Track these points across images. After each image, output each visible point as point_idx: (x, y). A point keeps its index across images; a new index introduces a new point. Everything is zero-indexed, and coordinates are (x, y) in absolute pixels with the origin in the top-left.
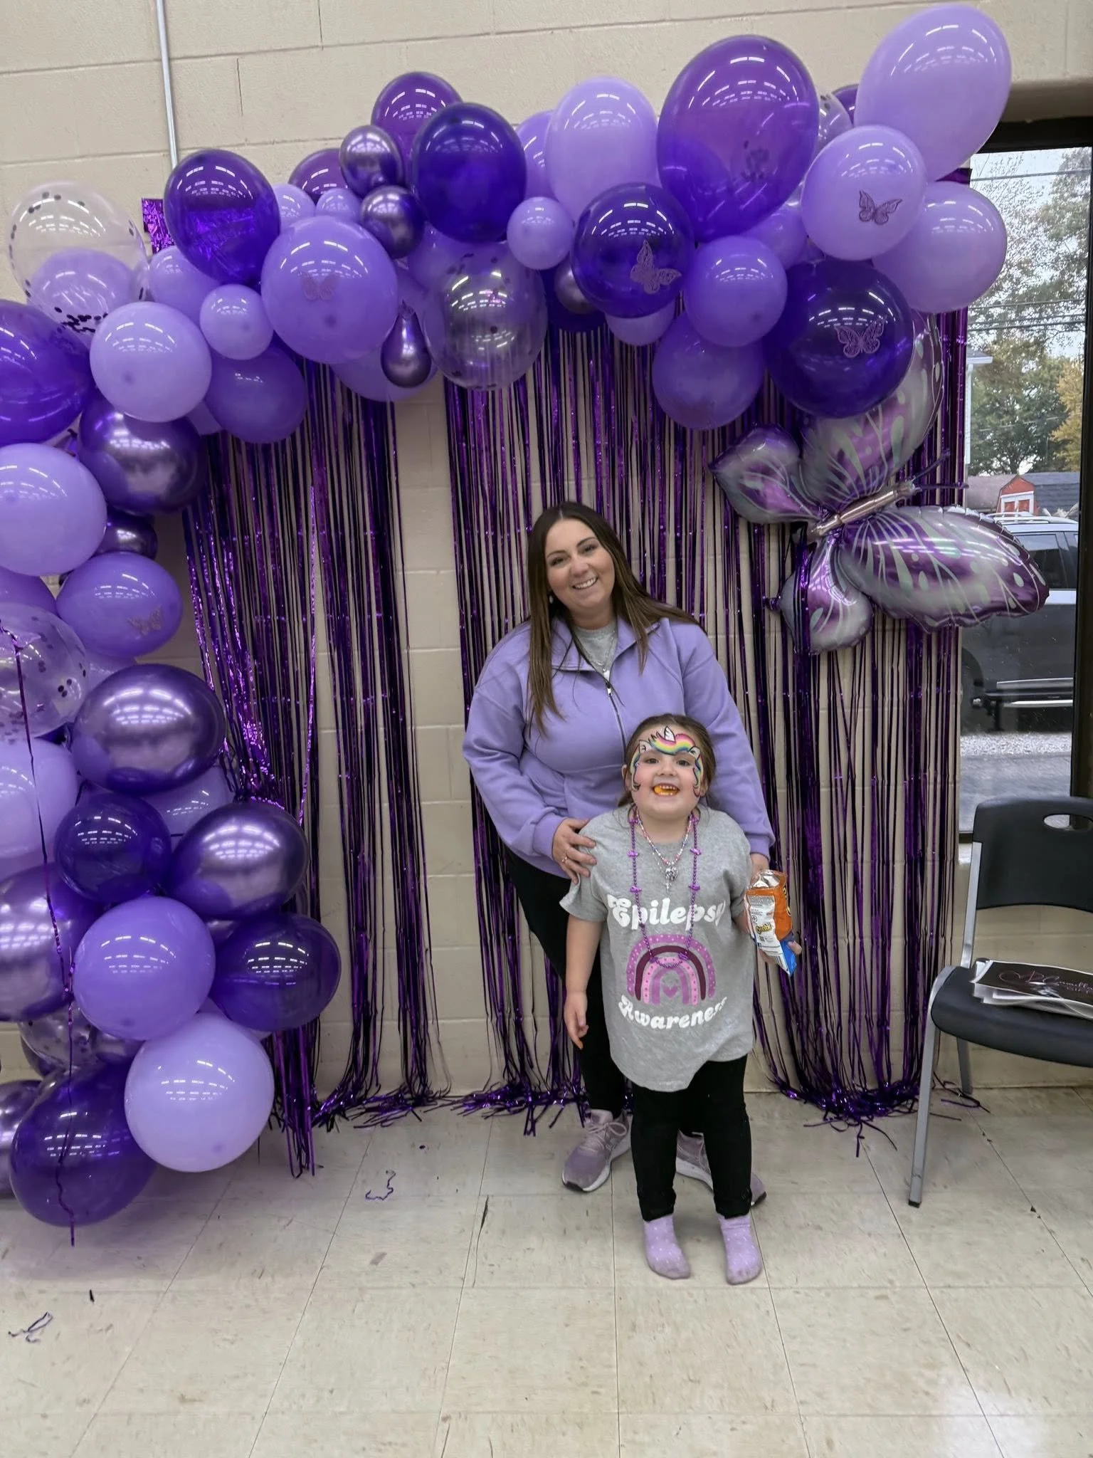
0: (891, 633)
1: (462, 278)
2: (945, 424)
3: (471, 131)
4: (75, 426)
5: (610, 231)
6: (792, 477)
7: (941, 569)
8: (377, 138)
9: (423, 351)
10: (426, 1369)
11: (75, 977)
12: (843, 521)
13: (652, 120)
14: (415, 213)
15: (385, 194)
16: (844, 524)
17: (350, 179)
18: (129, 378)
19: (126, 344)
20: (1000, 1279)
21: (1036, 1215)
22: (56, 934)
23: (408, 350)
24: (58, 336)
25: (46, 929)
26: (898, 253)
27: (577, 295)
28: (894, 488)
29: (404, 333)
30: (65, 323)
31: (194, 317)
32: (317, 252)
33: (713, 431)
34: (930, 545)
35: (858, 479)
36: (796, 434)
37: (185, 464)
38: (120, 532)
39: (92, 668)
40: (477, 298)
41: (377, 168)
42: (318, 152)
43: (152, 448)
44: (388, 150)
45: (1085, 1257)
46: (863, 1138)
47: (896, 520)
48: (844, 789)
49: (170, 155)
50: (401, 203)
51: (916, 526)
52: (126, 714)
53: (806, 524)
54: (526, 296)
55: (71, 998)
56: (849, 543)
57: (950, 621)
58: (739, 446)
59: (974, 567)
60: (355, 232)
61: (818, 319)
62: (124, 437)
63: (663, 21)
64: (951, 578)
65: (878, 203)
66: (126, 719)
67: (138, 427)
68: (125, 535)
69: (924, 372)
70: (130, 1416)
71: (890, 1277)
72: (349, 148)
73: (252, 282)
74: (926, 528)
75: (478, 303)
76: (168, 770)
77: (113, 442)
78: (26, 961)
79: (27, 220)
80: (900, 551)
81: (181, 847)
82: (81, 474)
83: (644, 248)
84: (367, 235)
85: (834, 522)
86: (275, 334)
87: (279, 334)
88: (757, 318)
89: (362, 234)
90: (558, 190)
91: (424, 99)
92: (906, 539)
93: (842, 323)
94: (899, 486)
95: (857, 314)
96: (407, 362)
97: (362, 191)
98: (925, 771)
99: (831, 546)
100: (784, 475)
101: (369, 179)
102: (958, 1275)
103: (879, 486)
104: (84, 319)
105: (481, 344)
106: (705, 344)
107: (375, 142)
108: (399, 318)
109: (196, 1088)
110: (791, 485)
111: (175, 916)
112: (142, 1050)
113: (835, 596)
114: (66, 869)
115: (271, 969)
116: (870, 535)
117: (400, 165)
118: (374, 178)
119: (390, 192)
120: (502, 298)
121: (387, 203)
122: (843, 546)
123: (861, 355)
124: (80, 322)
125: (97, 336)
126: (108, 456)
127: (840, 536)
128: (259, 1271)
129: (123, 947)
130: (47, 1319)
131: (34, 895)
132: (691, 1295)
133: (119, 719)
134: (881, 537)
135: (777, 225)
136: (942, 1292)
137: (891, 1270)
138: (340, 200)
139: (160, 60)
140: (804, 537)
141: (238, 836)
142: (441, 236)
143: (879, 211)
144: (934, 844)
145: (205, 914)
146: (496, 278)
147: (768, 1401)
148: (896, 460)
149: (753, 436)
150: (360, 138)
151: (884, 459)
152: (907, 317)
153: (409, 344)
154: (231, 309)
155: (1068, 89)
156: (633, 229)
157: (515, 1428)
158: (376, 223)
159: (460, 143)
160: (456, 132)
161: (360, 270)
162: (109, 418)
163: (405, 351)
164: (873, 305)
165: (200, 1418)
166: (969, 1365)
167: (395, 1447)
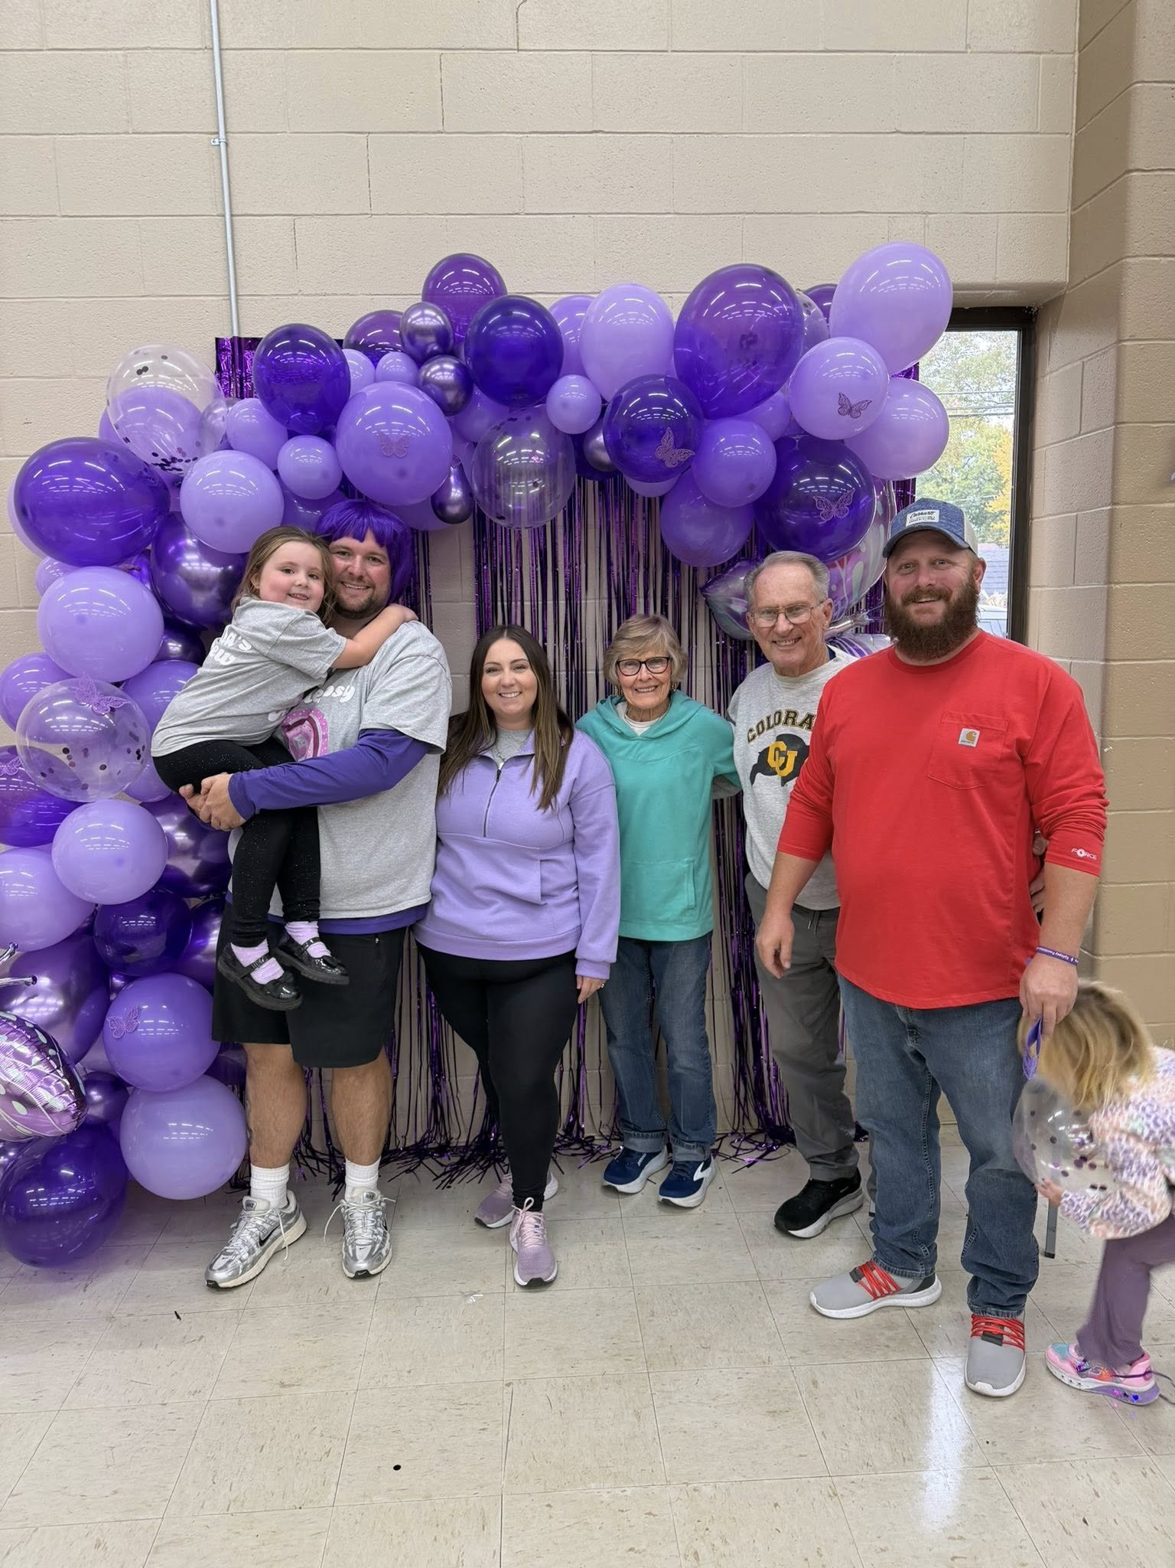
1: (508, 438)
3: (519, 320)
5: (638, 415)
8: (434, 314)
9: (468, 494)
13: (670, 321)
14: (466, 379)
15: (441, 363)
17: (408, 347)
19: (215, 489)
23: (456, 493)
27: (604, 457)
28: (852, 618)
29: (452, 479)
30: (157, 466)
31: (273, 465)
32: (387, 415)
40: (519, 455)
41: (432, 339)
42: (373, 315)
44: (443, 323)
49: (230, 299)
50: (454, 372)
54: (561, 455)
58: (727, 575)
60: (417, 397)
61: (800, 485)
63: (669, 213)
65: (853, 402)
68: (174, 646)
69: (882, 526)
70: (240, 1400)
72: (409, 321)
73: (328, 435)
75: (520, 460)
77: (185, 565)
83: (667, 432)
84: (428, 399)
86: (344, 476)
87: (348, 477)
89: (421, 396)
90: (590, 369)
91: (470, 277)
93: (819, 489)
95: (831, 483)
96: (454, 503)
97: (421, 359)
101: (427, 346)
103: (841, 615)
104: (176, 461)
105: (516, 489)
106: (706, 500)
107: (431, 317)
108: (448, 465)
117: (453, 338)
118: (430, 347)
119: (445, 362)
120: (539, 456)
121: (443, 371)
123: (835, 519)
124: (171, 463)
135: (768, 408)
138: (400, 364)
139: (224, 216)
142: (484, 398)
143: (853, 409)
146: (534, 438)
147: (765, 1358)
148: (855, 596)
149: (739, 567)
150: (419, 313)
151: (846, 595)
152: (868, 482)
153: (456, 488)
154: (309, 458)
155: (998, 289)
156: (656, 414)
157: (566, 1387)
158: (434, 386)
159: (510, 330)
160: (508, 320)
161: (423, 428)
162: (181, 543)
163: (453, 494)
164: (843, 475)
165: (302, 1398)
166: (919, 1326)
167: (471, 1406)
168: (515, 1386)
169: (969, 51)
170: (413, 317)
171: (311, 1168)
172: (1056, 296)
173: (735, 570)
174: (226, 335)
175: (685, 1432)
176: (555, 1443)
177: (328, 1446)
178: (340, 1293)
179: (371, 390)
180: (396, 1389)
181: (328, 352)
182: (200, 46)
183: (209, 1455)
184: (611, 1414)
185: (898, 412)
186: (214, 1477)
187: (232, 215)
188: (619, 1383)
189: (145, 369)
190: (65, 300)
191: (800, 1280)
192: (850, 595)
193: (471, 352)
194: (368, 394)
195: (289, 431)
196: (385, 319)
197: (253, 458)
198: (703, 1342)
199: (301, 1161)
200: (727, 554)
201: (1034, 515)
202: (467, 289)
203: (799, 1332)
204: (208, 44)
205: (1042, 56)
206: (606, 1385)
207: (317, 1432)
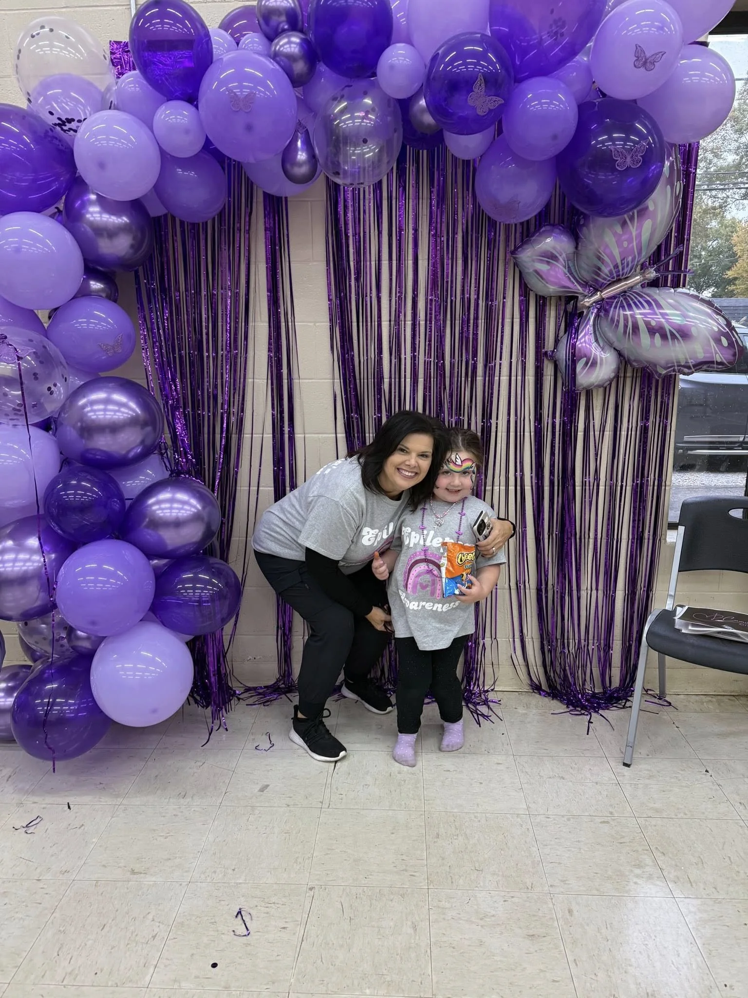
0: (631, 379)
1: (344, 103)
2: (678, 231)
4: (61, 206)
6: (569, 262)
7: (671, 332)
9: (312, 157)
10: (297, 858)
11: (57, 590)
12: (603, 296)
14: (310, 54)
15: (289, 37)
16: (604, 299)
17: (264, 26)
18: (102, 165)
19: (100, 140)
20: (685, 814)
21: (709, 774)
22: (45, 562)
23: (302, 156)
24: (50, 133)
25: (37, 558)
26: (659, 95)
27: (428, 119)
28: (640, 274)
29: (299, 143)
30: (55, 124)
31: (148, 122)
32: (240, 76)
33: (516, 225)
34: (664, 315)
35: (616, 266)
36: (574, 232)
37: (139, 235)
38: (92, 283)
39: (71, 379)
40: (352, 118)
41: (284, 18)
42: (241, 9)
43: (116, 221)
44: (293, 5)
45: (742, 801)
46: (592, 723)
47: (641, 297)
48: (591, 488)
49: (131, 6)
50: (300, 45)
51: (655, 301)
52: (95, 411)
53: (577, 297)
54: (389, 118)
55: (54, 606)
56: (607, 312)
57: (674, 370)
58: (534, 238)
59: (694, 331)
60: (268, 64)
61: (598, 143)
62: (96, 213)
64: (678, 339)
65: (648, 54)
66: (95, 415)
67: (106, 207)
68: (96, 285)
69: (669, 187)
70: (97, 882)
71: (611, 810)
72: (263, 3)
73: (192, 99)
74: (662, 302)
75: (353, 123)
76: (124, 452)
77: (88, 216)
78: (22, 580)
79: (29, 45)
80: (643, 319)
81: (131, 506)
82: (67, 236)
83: (479, 79)
84: (278, 67)
85: (597, 297)
86: (207, 139)
87: (211, 138)
88: (555, 139)
89: (273, 65)
90: (416, 38)
92: (648, 310)
94: (644, 272)
95: (626, 139)
96: (300, 165)
97: (271, 36)
98: (648, 477)
99: (594, 314)
100: (564, 261)
101: (278, 26)
102: (657, 811)
103: (631, 271)
104: (70, 121)
105: (354, 154)
108: (296, 131)
109: (139, 670)
110: (569, 267)
111: (128, 553)
112: (103, 644)
113: (595, 350)
114: (52, 517)
115: (194, 593)
116: (623, 307)
117: (300, 18)
118: (281, 26)
119: (294, 36)
120: (370, 119)
121: (290, 44)
122: (602, 314)
123: (628, 168)
124: (67, 124)
125: (79, 134)
126: (85, 225)
127: (601, 308)
128: (183, 794)
129: (91, 572)
130: (39, 820)
131: (29, 534)
132: (476, 817)
133: (90, 414)
134: (630, 308)
135: (574, 69)
136: (646, 820)
137: (611, 805)
138: (256, 42)
140: (575, 307)
141: (172, 501)
142: (328, 70)
143: (648, 61)
144: (650, 527)
145: (150, 553)
146: (366, 104)
147: (529, 884)
148: (644, 253)
149: (544, 231)
151: (635, 252)
152: (661, 145)
153: (303, 152)
154: (176, 118)
156: (470, 67)
157: (358, 896)
158: (283, 58)
161: (271, 92)
162: (85, 198)
163: (299, 157)
164: (638, 133)
165: (145, 884)
166: (664, 867)
167: (278, 906)
168: (316, 890)
173: (541, 234)
175: (454, 948)
176: (342, 946)
177: (157, 930)
180: (220, 885)
183: (61, 929)
184: (392, 924)
186: (60, 949)
188: (403, 896)
191: (563, 816)
192: (640, 253)
193: (313, 21)
194: (224, 60)
195: (164, 97)
198: (477, 865)
203: (559, 862)
206: (392, 897)
207: (150, 917)
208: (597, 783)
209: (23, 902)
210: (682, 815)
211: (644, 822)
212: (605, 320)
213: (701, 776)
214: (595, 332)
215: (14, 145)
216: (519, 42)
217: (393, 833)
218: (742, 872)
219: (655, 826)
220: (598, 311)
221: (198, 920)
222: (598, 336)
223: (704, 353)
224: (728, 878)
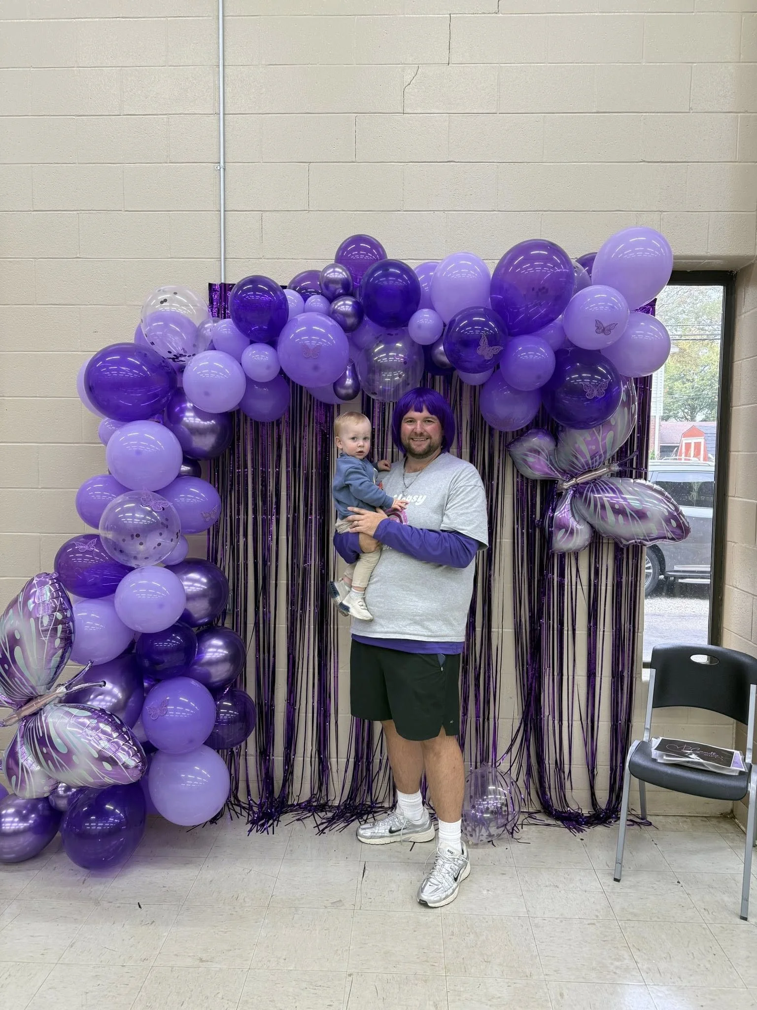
1: (381, 346)
2: (639, 433)
3: (393, 274)
5: (465, 331)
6: (550, 456)
7: (630, 513)
8: (341, 271)
9: (357, 382)
10: (337, 950)
12: (579, 481)
13: (488, 275)
14: (359, 311)
15: (344, 300)
16: (578, 484)
17: (325, 291)
19: (204, 374)
20: (659, 918)
21: (680, 885)
23: (349, 382)
24: (163, 364)
27: (445, 359)
28: (607, 467)
29: (347, 372)
31: (239, 360)
32: (310, 332)
34: (625, 499)
35: (587, 461)
36: (555, 434)
37: (223, 432)
40: (387, 356)
41: (340, 286)
42: (304, 272)
43: (206, 423)
44: (346, 277)
45: (706, 908)
46: (583, 839)
47: (607, 484)
49: (221, 261)
50: (353, 306)
51: (617, 488)
53: (557, 482)
54: (414, 357)
56: (581, 494)
57: (640, 540)
58: (524, 437)
59: (648, 514)
60: (328, 321)
61: (571, 379)
62: (191, 417)
63: (494, 210)
64: (635, 518)
65: (605, 325)
67: (199, 412)
68: (185, 468)
69: (626, 409)
70: (172, 967)
71: (596, 914)
72: (326, 275)
73: (273, 343)
74: (623, 490)
75: (388, 360)
77: (185, 419)
80: (608, 500)
84: (334, 323)
85: (573, 482)
86: (281, 371)
87: (284, 369)
88: (539, 377)
89: (331, 322)
90: (437, 305)
91: (365, 249)
92: (612, 495)
94: (609, 466)
95: (592, 378)
96: (347, 388)
97: (332, 298)
99: (571, 495)
100: (546, 455)
101: (336, 290)
102: (635, 915)
103: (599, 465)
104: (182, 356)
105: (386, 377)
106: (510, 388)
107: (340, 273)
108: (345, 365)
110: (551, 460)
113: (572, 523)
116: (592, 491)
117: (352, 285)
118: (338, 291)
119: (346, 300)
120: (401, 357)
121: (345, 305)
122: (577, 495)
123: (595, 398)
126: (183, 426)
127: (576, 490)
132: (484, 918)
134: (599, 493)
135: (550, 331)
136: (625, 923)
137: (597, 910)
138: (319, 302)
139: (220, 211)
140: (556, 489)
142: (371, 322)
143: (605, 329)
146: (398, 346)
147: (528, 973)
148: (608, 455)
149: (532, 432)
150: (332, 270)
151: (602, 452)
152: (618, 378)
153: (349, 378)
154: (260, 357)
155: (709, 259)
156: (477, 331)
157: (389, 981)
158: (339, 315)
159: (388, 280)
160: (387, 275)
161: (331, 341)
162: (183, 406)
163: (347, 382)
164: (600, 374)
165: (212, 970)
166: (639, 961)
167: (324, 988)
168: (354, 976)
169: (691, 111)
170: (328, 272)
171: (236, 813)
172: (748, 264)
173: (530, 435)
174: (217, 281)
177: (226, 1006)
178: (246, 899)
179: (301, 317)
180: (275, 971)
181: (275, 293)
182: (212, 112)
183: (148, 1004)
185: (637, 334)
187: (225, 211)
188: (426, 981)
189: (165, 300)
190: (123, 260)
191: (557, 919)
193: (363, 292)
194: (299, 320)
195: (250, 340)
196: (312, 275)
197: (227, 354)
198: (485, 957)
199: (230, 807)
200: (523, 424)
201: (733, 405)
202: (362, 256)
203: (553, 957)
204: (217, 111)
205: (739, 115)
206: (416, 982)
207: (220, 996)
208: (586, 891)
209: (114, 983)
210: (656, 919)
211: (624, 924)
212: (580, 501)
213: (674, 886)
214: (572, 509)
215: (136, 373)
216: (511, 310)
217: (415, 931)
218: (702, 965)
219: (633, 927)
220: (573, 493)
221: (259, 998)
222: (574, 512)
223: (657, 530)
224: (690, 970)
